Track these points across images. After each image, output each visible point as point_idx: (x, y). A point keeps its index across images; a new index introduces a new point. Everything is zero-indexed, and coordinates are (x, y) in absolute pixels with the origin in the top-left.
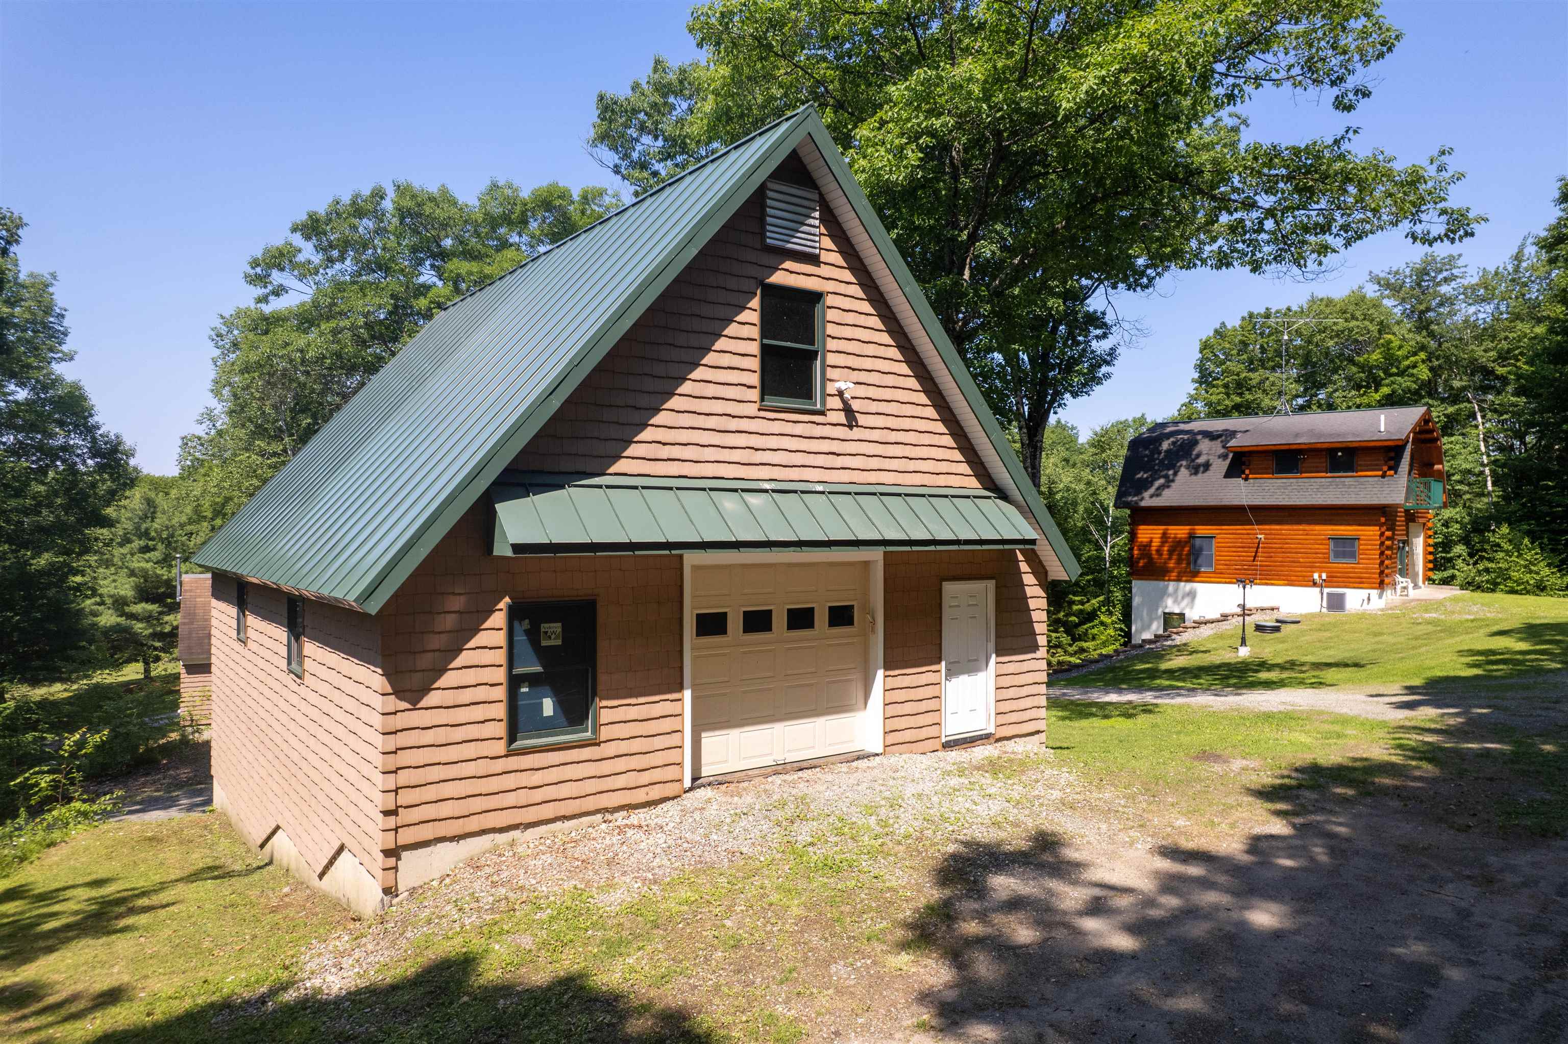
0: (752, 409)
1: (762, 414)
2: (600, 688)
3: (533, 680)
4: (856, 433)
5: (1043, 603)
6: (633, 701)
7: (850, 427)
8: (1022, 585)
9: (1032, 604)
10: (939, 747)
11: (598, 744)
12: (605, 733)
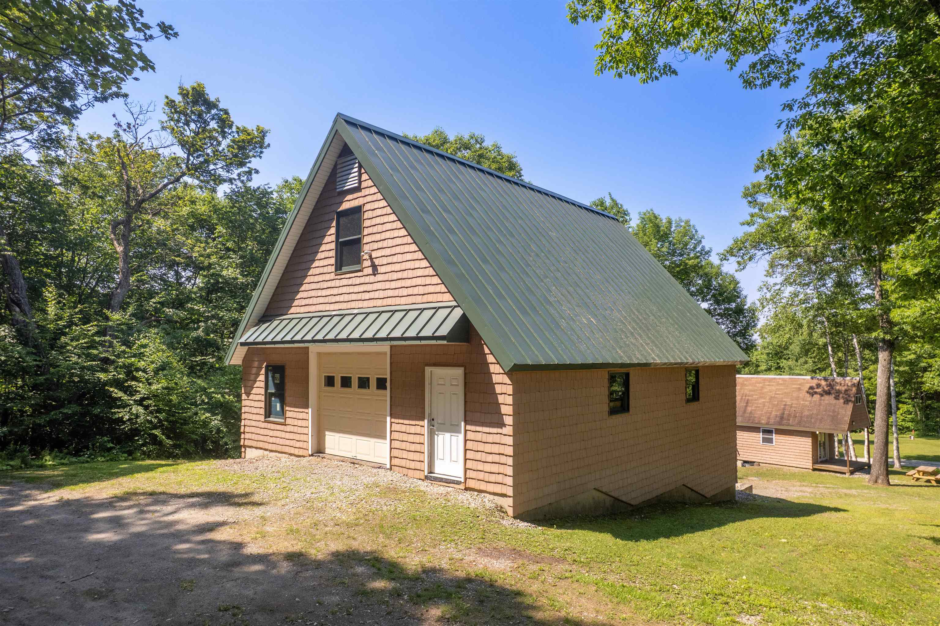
0: (332, 276)
1: (337, 277)
2: (286, 402)
3: (272, 395)
4: (379, 277)
5: (509, 389)
6: (297, 410)
7: (375, 275)
8: (489, 374)
9: (498, 389)
10: (423, 478)
11: (286, 425)
12: (289, 421)
